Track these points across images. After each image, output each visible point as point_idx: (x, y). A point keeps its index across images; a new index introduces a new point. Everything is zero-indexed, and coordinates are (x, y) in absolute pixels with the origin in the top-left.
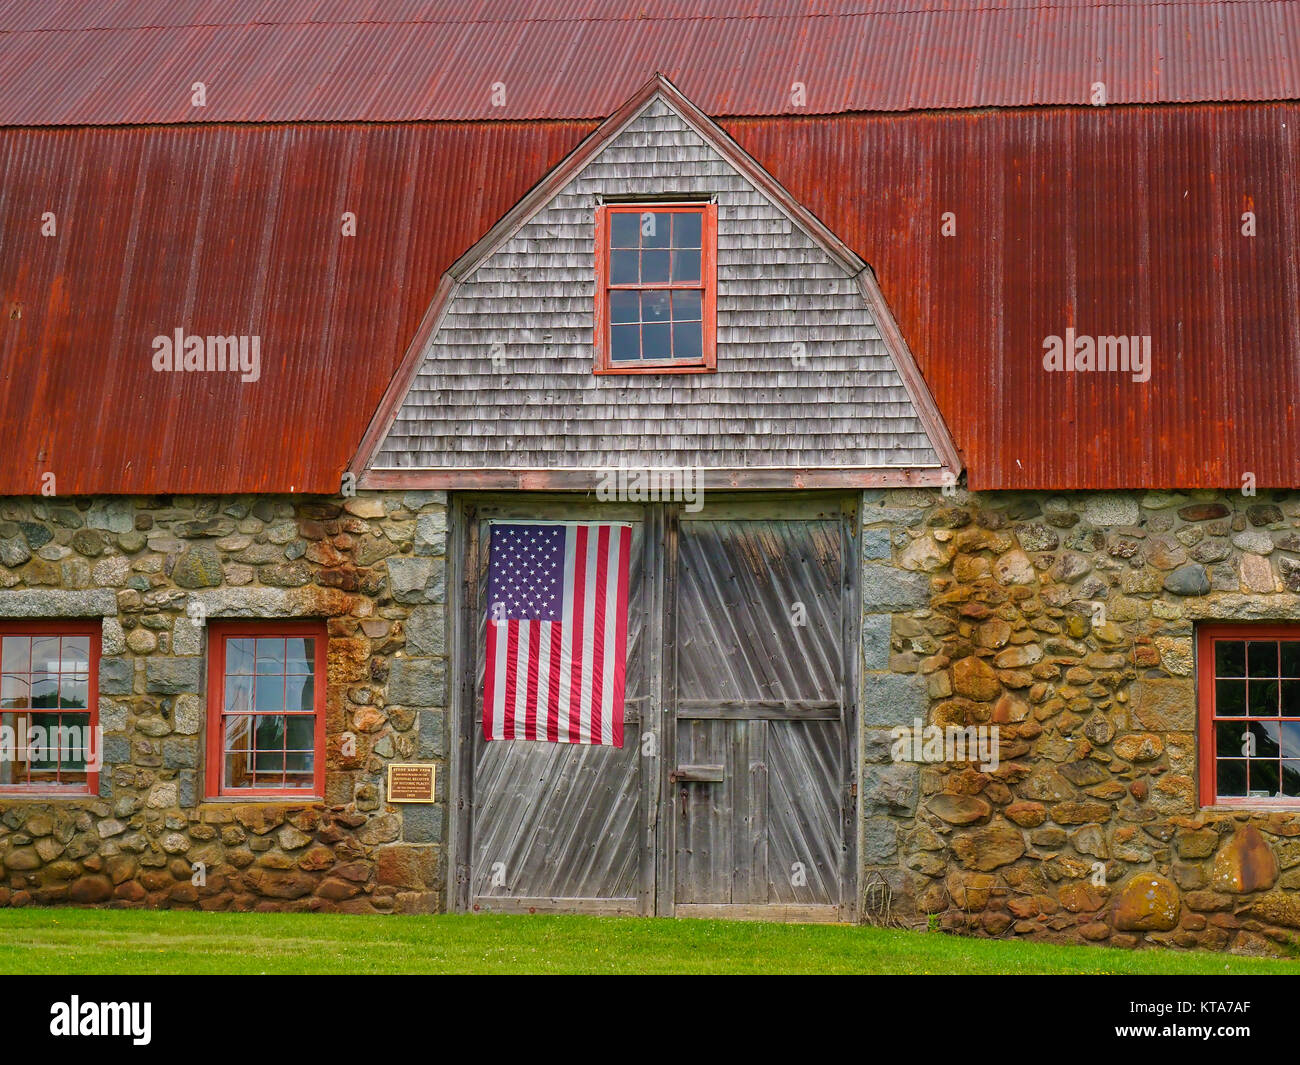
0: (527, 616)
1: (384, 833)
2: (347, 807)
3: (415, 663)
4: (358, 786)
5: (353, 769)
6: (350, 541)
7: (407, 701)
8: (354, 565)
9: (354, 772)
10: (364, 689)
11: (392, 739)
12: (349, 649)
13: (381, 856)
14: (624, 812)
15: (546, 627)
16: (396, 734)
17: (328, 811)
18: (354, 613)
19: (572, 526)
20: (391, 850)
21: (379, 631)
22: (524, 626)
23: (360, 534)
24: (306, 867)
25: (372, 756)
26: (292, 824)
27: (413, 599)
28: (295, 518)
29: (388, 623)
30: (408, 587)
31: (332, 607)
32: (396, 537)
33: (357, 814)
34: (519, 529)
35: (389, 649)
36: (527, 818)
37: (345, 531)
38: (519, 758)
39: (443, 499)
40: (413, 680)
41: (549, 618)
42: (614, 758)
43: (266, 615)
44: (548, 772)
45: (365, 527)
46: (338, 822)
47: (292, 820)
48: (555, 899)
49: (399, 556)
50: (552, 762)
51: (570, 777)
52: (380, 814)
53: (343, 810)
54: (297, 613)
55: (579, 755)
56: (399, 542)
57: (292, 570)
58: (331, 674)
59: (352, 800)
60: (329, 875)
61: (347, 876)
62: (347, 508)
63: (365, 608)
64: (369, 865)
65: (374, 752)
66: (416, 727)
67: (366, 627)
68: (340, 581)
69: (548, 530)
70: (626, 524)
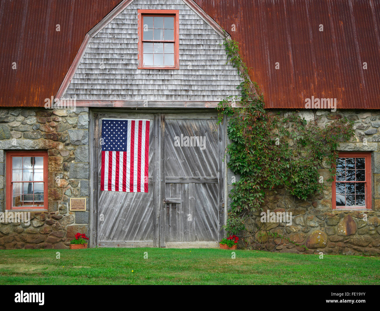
0: (115, 150)
1: (69, 221)
2: (56, 212)
3: (78, 165)
4: (60, 206)
5: (57, 200)
6: (55, 124)
7: (76, 177)
8: (57, 132)
9: (58, 201)
10: (61, 173)
11: (71, 190)
12: (56, 160)
13: (68, 229)
14: (148, 213)
15: (121, 153)
16: (72, 188)
17: (49, 214)
18: (57, 148)
19: (130, 121)
20: (72, 227)
21: (66, 154)
22: (114, 154)
23: (58, 122)
24: (42, 233)
25: (64, 196)
26: (36, 218)
27: (77, 143)
28: (36, 116)
29: (69, 151)
30: (75, 139)
31: (50, 146)
32: (71, 123)
33: (59, 215)
34: (112, 121)
35: (69, 159)
36: (116, 215)
37: (53, 121)
38: (113, 195)
39: (87, 110)
40: (78, 170)
42: (145, 196)
43: (26, 149)
44: (123, 200)
45: (60, 119)
46: (53, 217)
47: (37, 217)
48: (126, 241)
49: (72, 129)
50: (124, 197)
51: (130, 202)
52: (67, 215)
53: (55, 213)
54: (37, 148)
55: (133, 195)
56: (72, 124)
57: (35, 133)
58: (50, 168)
59: (57, 210)
60: (50, 235)
61: (57, 235)
62: (54, 113)
63: (61, 147)
64: (64, 231)
65: (65, 194)
66: (79, 186)
67: (62, 153)
68: (52, 137)
69: (122, 122)
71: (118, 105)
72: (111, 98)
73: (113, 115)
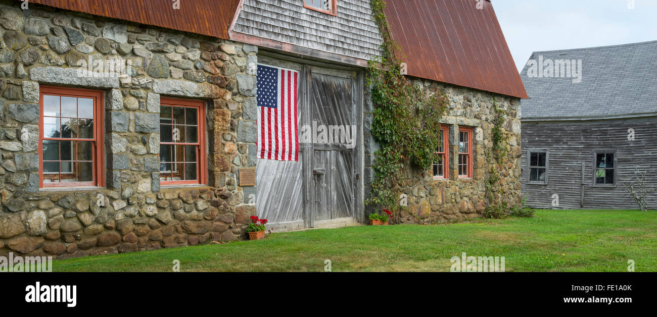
0: (267, 106)
1: (237, 200)
2: (224, 188)
3: (247, 123)
4: (227, 179)
5: (225, 171)
6: (221, 64)
7: (245, 140)
8: (223, 75)
9: (225, 172)
10: (229, 134)
11: (239, 157)
12: (224, 114)
13: (237, 211)
14: (298, 187)
15: (273, 110)
16: (240, 155)
17: (216, 191)
18: (224, 97)
19: (280, 69)
20: (241, 208)
21: (233, 107)
22: (266, 109)
23: (225, 61)
24: (208, 218)
25: (232, 165)
26: (202, 198)
27: (247, 94)
28: (200, 49)
29: (237, 103)
30: (246, 88)
31: (217, 94)
32: (239, 64)
33: (227, 192)
34: (268, 68)
35: (239, 114)
36: (269, 190)
37: (219, 59)
38: (266, 165)
39: (256, 49)
40: (247, 130)
41: (273, 107)
42: (296, 165)
43: (189, 95)
44: (275, 170)
45: (228, 58)
46: (221, 196)
47: (203, 196)
48: (280, 223)
49: (240, 73)
50: (276, 167)
51: (282, 173)
52: (236, 191)
53: (222, 190)
54: (202, 95)
55: (285, 164)
56: (240, 67)
57: (200, 74)
58: (216, 126)
59: (225, 186)
60: (216, 221)
61: (225, 221)
62: (222, 47)
63: (228, 96)
64: (231, 214)
65: (233, 163)
66: (247, 152)
67: (229, 105)
68: (219, 82)
69: (273, 69)
70: (296, 71)
71: (287, 48)
72: (280, 39)
73: (266, 60)
